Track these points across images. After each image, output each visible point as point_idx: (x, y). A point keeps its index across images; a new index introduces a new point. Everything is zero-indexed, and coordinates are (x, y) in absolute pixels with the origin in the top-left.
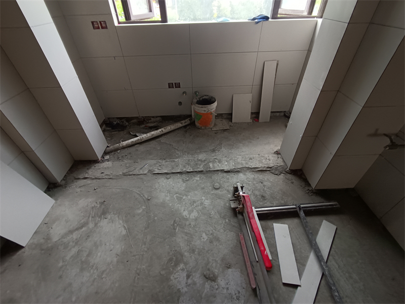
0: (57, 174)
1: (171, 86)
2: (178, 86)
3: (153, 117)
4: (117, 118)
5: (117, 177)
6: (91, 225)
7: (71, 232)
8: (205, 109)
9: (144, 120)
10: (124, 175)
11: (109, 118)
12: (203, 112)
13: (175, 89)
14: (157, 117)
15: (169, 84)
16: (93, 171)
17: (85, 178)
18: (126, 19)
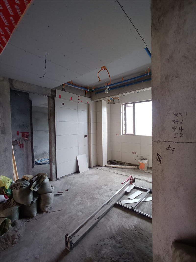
0: (92, 166)
1: (133, 153)
2: (135, 153)
3: (126, 163)
4: (115, 161)
5: (105, 170)
6: (93, 175)
7: (89, 174)
8: (141, 161)
9: (122, 163)
10: (107, 171)
11: (112, 160)
12: (141, 162)
13: (134, 154)
14: (127, 163)
15: (133, 152)
16: (100, 168)
17: (97, 168)
18: (125, 134)
